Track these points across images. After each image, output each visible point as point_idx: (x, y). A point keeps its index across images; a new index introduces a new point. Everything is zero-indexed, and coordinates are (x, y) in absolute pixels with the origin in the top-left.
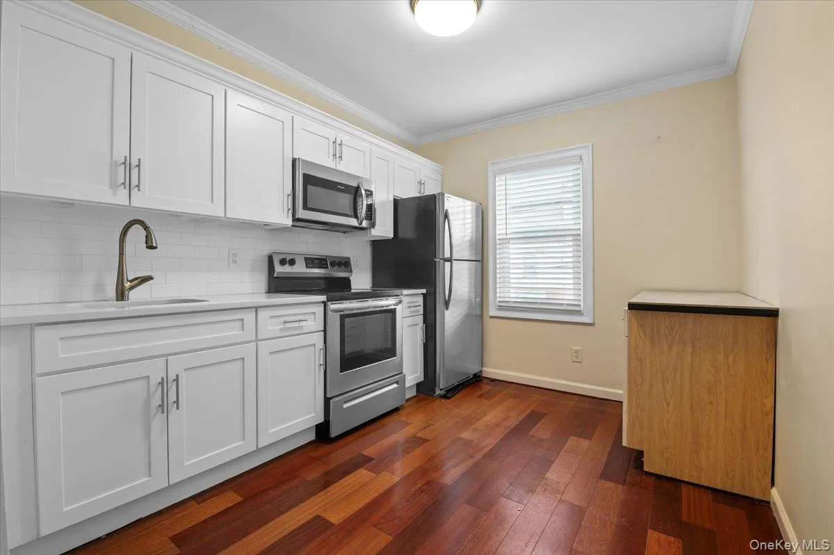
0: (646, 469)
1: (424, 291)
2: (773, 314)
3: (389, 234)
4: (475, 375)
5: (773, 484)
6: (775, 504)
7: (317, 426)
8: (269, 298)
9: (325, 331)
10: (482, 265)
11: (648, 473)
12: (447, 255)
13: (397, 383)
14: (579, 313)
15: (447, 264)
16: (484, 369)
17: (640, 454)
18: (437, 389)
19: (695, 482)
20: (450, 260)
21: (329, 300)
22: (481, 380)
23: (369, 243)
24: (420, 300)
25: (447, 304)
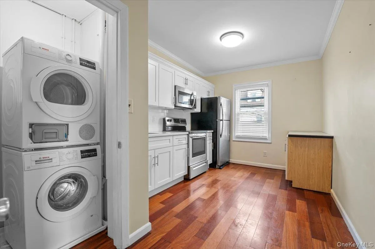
0: (293, 186)
1: (213, 131)
2: (332, 138)
3: (199, 111)
4: (227, 162)
5: (331, 188)
6: (332, 194)
7: (184, 176)
8: (163, 133)
9: (188, 144)
10: (230, 122)
11: (293, 187)
12: (221, 118)
13: (206, 163)
14: (266, 139)
15: (221, 122)
16: (230, 160)
17: (291, 182)
18: (217, 165)
19: (308, 189)
20: (222, 120)
21: (189, 133)
22: (230, 164)
23: (190, 114)
24: (211, 134)
25: (221, 136)
